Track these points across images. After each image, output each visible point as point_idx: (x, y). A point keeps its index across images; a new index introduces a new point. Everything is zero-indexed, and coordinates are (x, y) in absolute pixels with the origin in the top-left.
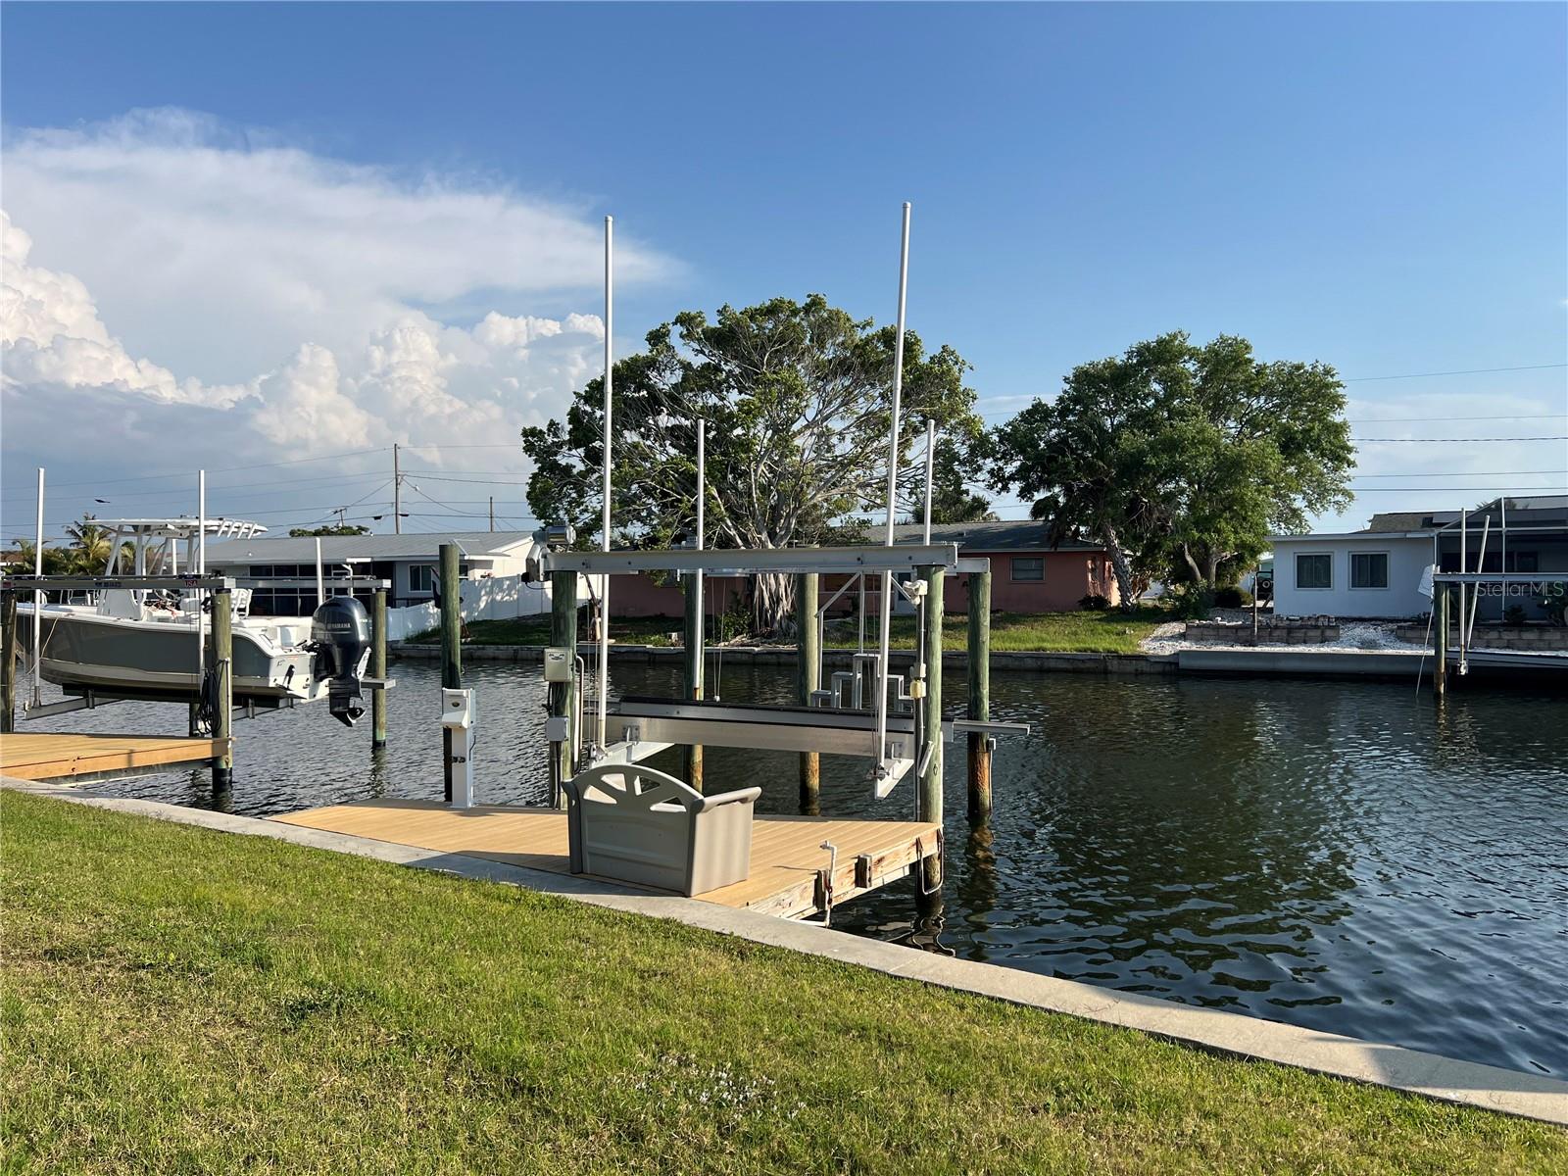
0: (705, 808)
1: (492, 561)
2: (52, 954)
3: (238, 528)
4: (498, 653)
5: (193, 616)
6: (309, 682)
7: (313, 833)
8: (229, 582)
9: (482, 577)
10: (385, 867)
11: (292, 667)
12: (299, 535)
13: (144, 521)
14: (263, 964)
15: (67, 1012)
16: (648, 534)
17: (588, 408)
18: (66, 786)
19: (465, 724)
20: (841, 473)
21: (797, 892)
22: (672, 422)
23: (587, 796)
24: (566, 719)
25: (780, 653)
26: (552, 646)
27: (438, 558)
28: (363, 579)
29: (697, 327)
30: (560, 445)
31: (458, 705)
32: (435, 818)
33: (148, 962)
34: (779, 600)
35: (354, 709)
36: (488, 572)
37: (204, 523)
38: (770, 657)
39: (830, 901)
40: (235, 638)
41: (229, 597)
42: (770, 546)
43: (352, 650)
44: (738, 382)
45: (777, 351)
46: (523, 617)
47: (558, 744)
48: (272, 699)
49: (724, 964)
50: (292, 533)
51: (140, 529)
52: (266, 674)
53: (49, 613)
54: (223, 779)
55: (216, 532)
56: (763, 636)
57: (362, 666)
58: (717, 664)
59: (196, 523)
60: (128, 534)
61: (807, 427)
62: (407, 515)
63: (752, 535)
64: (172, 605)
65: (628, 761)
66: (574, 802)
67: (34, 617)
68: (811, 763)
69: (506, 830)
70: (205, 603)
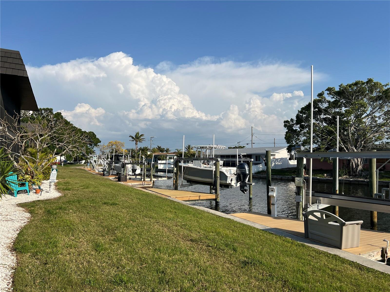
0: (346, 225)
1: (275, 154)
2: (191, 240)
3: (221, 147)
4: (277, 178)
5: (212, 167)
6: (235, 183)
7: (240, 219)
8: (219, 159)
9: (273, 158)
10: (257, 229)
11: (232, 179)
12: (230, 148)
13: (202, 146)
14: (235, 250)
15: (196, 254)
16: (317, 147)
17: (301, 115)
18: (188, 202)
19: (275, 195)
20: (379, 129)
21: (375, 253)
22: (325, 117)
23: (309, 218)
24: (301, 196)
25: (359, 181)
26: (297, 177)
27: (266, 154)
28: (247, 159)
29: (332, 91)
30: (293, 125)
31: (273, 191)
32: (267, 218)
33: (211, 245)
34: (358, 166)
35: (245, 190)
36: (274, 157)
37: (214, 146)
38: (355, 182)
39: (387, 257)
40: (220, 172)
41: (219, 162)
42: (355, 150)
43: (245, 175)
44: (344, 104)
45: (357, 95)
46: (283, 169)
47: (299, 203)
48: (228, 186)
49: (355, 271)
50: (229, 148)
51: (202, 148)
52: (226, 180)
53: (185, 165)
54: (218, 204)
55: (216, 148)
56: (353, 176)
57: (247, 180)
58: (343, 183)
59: (212, 146)
60: (199, 149)
61: (366, 116)
62: (254, 143)
63: (349, 146)
64: (207, 164)
65: (317, 209)
66: (306, 219)
67: (182, 166)
68: (374, 214)
69: (286, 224)
70: (214, 164)
